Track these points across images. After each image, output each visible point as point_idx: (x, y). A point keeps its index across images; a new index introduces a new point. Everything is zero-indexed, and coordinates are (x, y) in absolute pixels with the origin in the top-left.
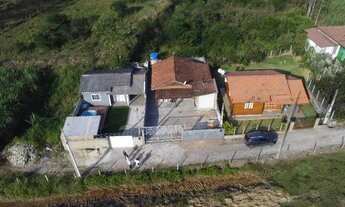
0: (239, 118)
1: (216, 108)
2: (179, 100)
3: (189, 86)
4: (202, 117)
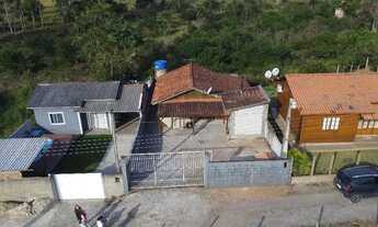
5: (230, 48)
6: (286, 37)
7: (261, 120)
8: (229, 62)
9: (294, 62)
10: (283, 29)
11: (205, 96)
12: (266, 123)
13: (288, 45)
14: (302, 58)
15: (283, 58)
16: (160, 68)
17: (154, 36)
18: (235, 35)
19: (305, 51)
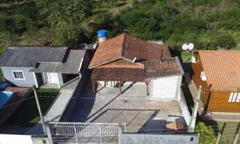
0: (217, 116)
1: (179, 98)
2: (128, 84)
3: (141, 66)
4: (156, 112)
5: (160, 19)
6: (203, 11)
7: (175, 88)
8: (158, 30)
9: (208, 31)
10: (201, 4)
11: (130, 63)
12: (179, 90)
13: (204, 18)
14: (214, 29)
15: (200, 28)
16: (102, 37)
17: (109, 7)
18: (165, 8)
19: (218, 23)
